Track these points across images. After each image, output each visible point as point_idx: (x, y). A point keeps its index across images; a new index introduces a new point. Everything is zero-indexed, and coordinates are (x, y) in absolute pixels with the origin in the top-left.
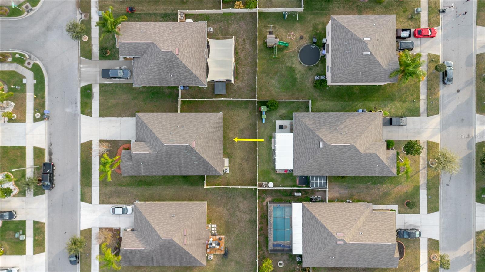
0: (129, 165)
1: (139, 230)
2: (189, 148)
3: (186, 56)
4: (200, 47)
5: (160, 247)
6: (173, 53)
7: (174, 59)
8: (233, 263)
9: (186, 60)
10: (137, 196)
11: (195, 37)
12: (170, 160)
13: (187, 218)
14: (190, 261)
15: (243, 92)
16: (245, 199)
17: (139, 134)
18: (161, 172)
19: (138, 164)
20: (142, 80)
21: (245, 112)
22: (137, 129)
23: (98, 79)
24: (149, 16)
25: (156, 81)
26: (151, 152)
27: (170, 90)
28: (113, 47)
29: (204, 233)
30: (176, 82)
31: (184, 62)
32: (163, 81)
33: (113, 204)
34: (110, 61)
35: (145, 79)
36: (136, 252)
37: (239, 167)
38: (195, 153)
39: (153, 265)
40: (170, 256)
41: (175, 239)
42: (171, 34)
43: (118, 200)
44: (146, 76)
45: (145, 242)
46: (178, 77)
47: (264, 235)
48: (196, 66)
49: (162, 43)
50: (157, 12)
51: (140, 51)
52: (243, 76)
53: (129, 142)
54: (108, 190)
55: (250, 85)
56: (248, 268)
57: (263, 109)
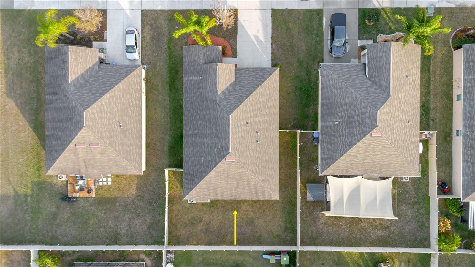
0: (198, 58)
1: (100, 73)
2: (225, 152)
3: (368, 147)
4: (380, 167)
5: (73, 108)
6: (374, 129)
7: (365, 129)
8: (54, 209)
9: (362, 148)
10: (155, 66)
11: (397, 159)
12: (206, 122)
13: (117, 148)
14: (52, 151)
15: (310, 225)
16: (149, 227)
17: (247, 72)
18: (188, 106)
19: (201, 73)
20: (330, 77)
21: (279, 227)
22: (254, 70)
23: (330, 7)
24: (427, 85)
25: (329, 99)
26: (219, 92)
27: (312, 115)
28: (379, 30)
29: (96, 172)
30: (326, 130)
31: (359, 144)
32: (328, 109)
33: (142, 30)
34: (357, 25)
35: (331, 82)
36: (64, 69)
37: (196, 218)
38: (218, 160)
39: (47, 95)
40: (59, 121)
41: (84, 131)
42: (403, 123)
43: (148, 37)
44: (336, 83)
45: (81, 83)
46: (335, 132)
47: (96, 256)
48: (351, 161)
49: (389, 111)
50: (432, 96)
51: (375, 76)
52: (334, 226)
53: (235, 55)
54: (163, 23)
55: (321, 235)
56: (47, 232)
57: (285, 259)
